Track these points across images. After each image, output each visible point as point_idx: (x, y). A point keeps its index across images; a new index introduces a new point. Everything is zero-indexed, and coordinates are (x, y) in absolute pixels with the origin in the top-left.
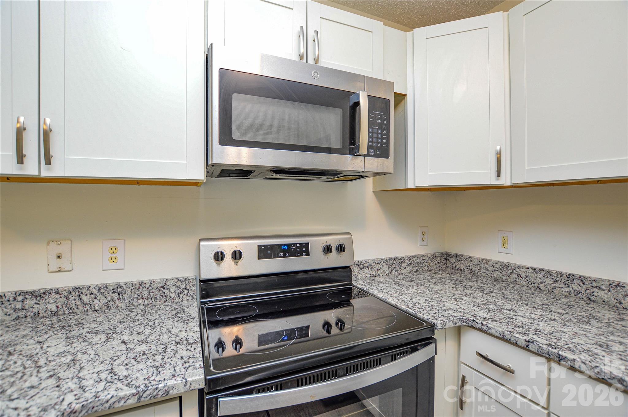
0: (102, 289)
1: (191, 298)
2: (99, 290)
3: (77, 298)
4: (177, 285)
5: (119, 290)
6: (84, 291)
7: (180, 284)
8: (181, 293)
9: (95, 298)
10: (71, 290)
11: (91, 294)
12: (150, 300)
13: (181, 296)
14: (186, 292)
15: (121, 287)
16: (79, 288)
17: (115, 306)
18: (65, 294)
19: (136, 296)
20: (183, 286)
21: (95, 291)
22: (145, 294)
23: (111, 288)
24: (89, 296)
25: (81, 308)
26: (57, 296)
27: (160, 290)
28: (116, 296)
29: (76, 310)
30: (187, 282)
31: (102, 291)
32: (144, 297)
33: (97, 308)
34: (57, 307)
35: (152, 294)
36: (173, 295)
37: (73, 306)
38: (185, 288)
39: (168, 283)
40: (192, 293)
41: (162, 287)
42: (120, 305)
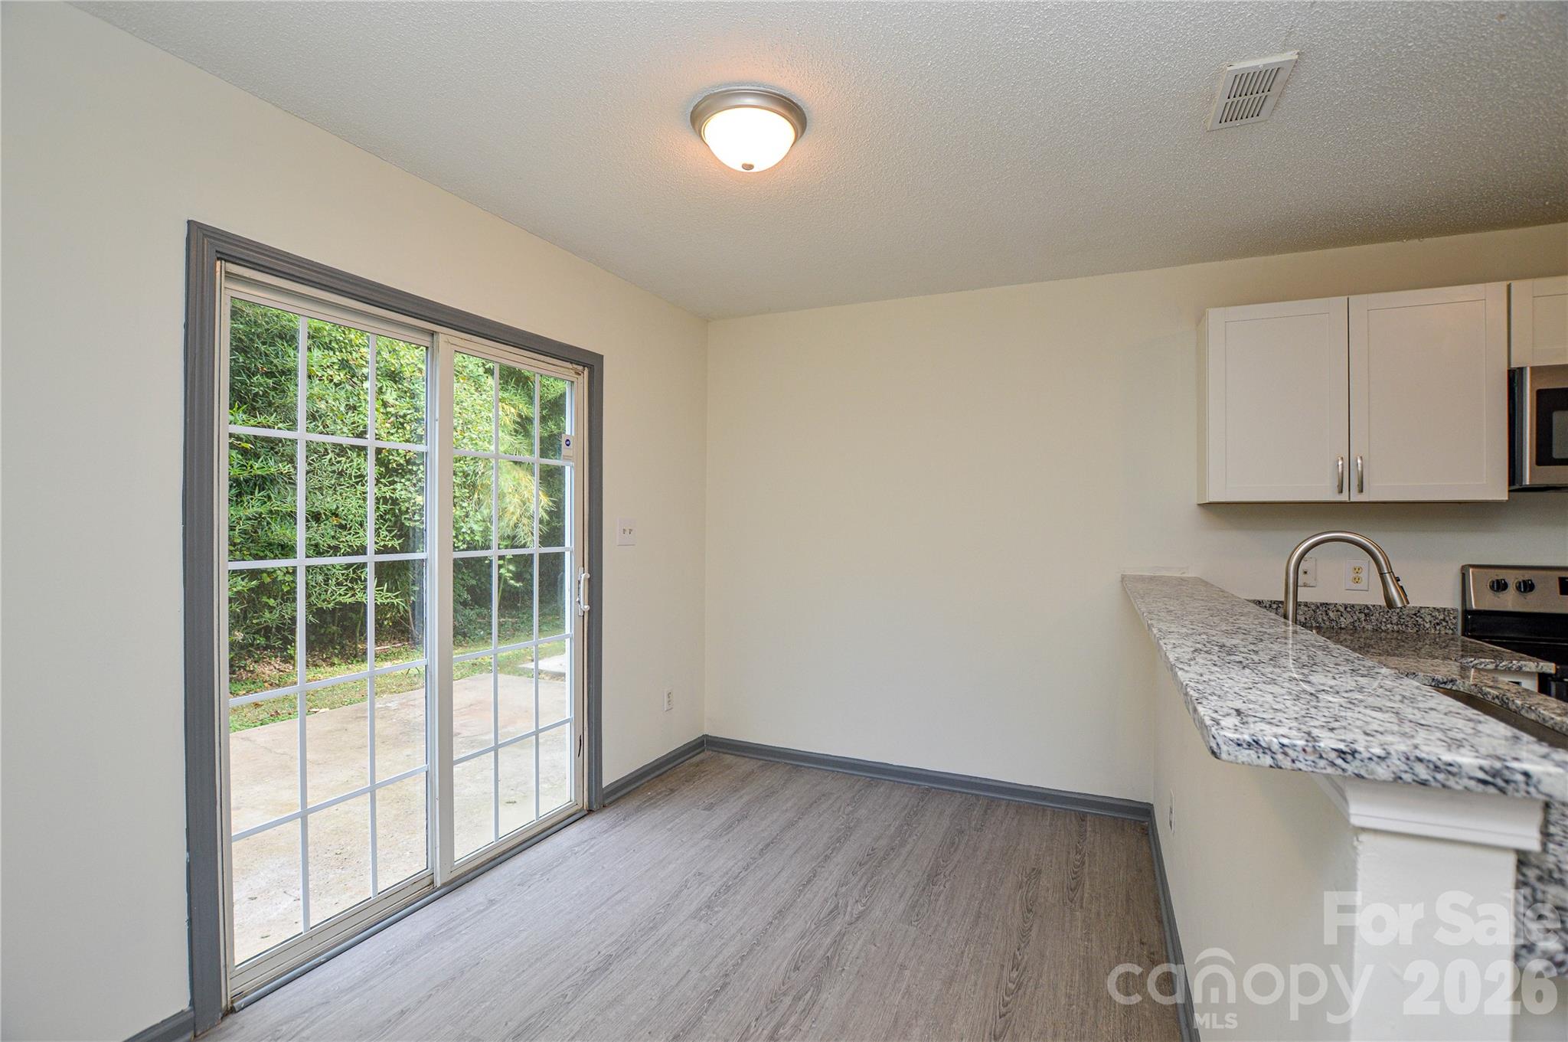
0: (1349, 608)
1: (1451, 632)
2: (1346, 608)
3: (1324, 613)
4: (1433, 614)
5: (1366, 611)
6: (1331, 607)
7: (1437, 613)
8: (1438, 624)
9: (1342, 616)
10: (1319, 604)
11: (1337, 611)
12: (1400, 626)
13: (1438, 628)
14: (1444, 624)
15: (1368, 608)
16: (1327, 604)
17: (1361, 626)
18: (1313, 607)
19: (1384, 620)
20: (1441, 617)
21: (1342, 609)
22: (1395, 619)
23: (1358, 608)
24: (1335, 613)
25: (1327, 623)
26: (1306, 609)
27: (1412, 618)
28: (1362, 616)
29: (1323, 625)
30: (1446, 613)
31: (1349, 609)
32: (1393, 622)
33: (1343, 626)
34: (1306, 619)
35: (1403, 620)
36: (1427, 626)
37: (1320, 620)
38: (1444, 620)
39: (1423, 611)
40: (1452, 627)
41: (1415, 614)
42: (1366, 627)
